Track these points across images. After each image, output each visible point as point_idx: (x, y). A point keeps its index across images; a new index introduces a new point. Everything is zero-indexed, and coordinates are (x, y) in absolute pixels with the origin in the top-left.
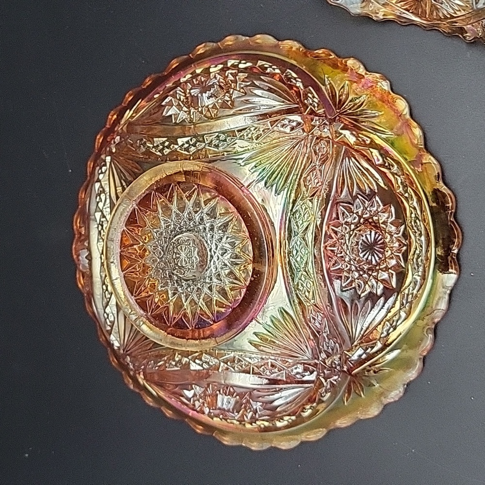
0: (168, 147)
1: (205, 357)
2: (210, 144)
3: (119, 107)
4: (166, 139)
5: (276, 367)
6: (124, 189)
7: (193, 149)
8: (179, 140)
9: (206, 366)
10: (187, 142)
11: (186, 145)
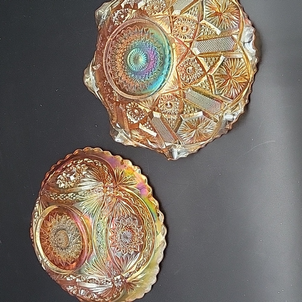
0: (57, 197)
1: (71, 276)
2: (70, 197)
3: (50, 171)
4: (56, 193)
5: (95, 280)
6: (43, 211)
7: (64, 199)
8: (60, 195)
9: (72, 279)
10: (63, 196)
11: (63, 197)
